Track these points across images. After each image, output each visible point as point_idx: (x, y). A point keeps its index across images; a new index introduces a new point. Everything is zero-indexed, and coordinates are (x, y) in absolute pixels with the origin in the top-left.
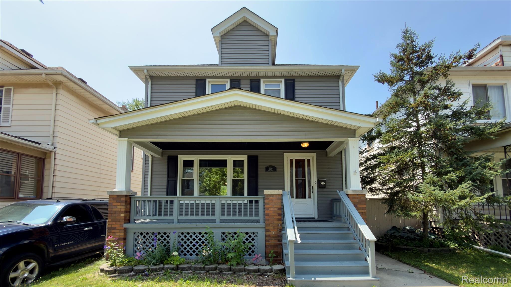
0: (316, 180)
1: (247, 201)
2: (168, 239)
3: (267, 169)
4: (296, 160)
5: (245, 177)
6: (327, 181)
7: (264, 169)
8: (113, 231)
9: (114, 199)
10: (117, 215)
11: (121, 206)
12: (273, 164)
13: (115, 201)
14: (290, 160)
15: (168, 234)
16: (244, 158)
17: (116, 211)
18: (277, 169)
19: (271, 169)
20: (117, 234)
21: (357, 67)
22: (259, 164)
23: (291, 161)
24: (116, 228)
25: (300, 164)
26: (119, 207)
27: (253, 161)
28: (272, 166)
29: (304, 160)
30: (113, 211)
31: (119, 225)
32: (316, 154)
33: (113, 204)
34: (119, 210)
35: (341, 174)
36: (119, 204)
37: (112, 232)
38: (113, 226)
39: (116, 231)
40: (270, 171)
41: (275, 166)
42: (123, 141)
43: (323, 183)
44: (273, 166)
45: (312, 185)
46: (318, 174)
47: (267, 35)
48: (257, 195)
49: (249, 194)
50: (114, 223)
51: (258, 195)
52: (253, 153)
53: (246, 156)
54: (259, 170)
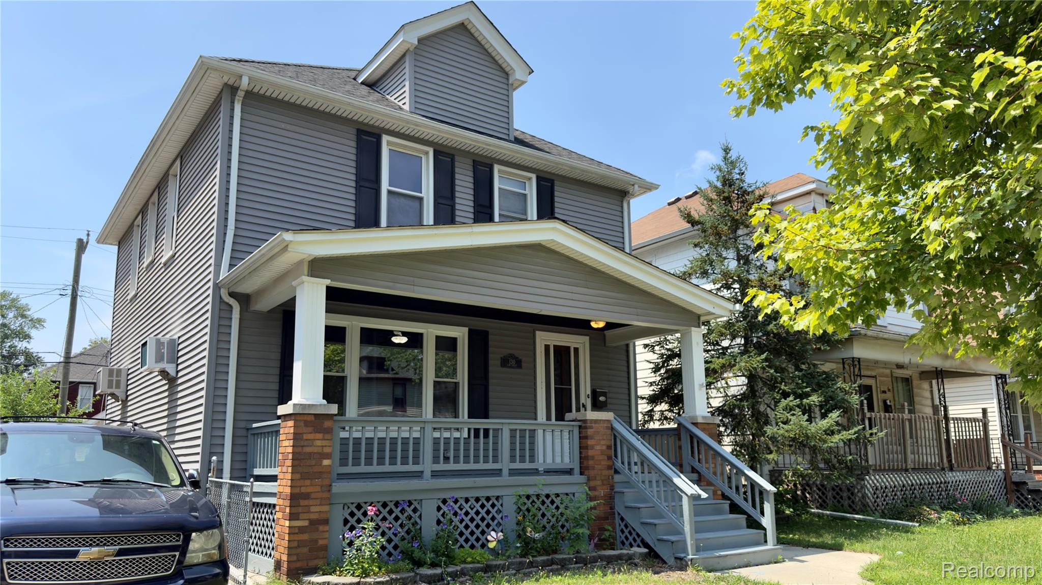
0: (589, 392)
1: (469, 430)
2: (415, 516)
3: (505, 362)
4: (554, 346)
5: (463, 376)
6: (608, 395)
7: (499, 362)
8: (303, 503)
9: (307, 424)
10: (313, 463)
11: (324, 441)
12: (516, 353)
13: (310, 429)
14: (545, 345)
15: (415, 504)
16: (460, 333)
17: (310, 454)
18: (523, 364)
19: (513, 362)
20: (313, 509)
21: (656, 187)
22: (491, 349)
23: (547, 348)
24: (313, 496)
25: (562, 355)
26: (319, 443)
27: (478, 341)
28: (512, 356)
29: (568, 348)
30: (305, 453)
31: (318, 489)
32: (588, 338)
33: (305, 437)
34: (319, 450)
35: (627, 381)
36: (320, 436)
37: (301, 504)
38: (303, 490)
39: (311, 502)
40: (511, 367)
41: (520, 358)
42: (318, 284)
43: (602, 399)
44: (516, 356)
45: (582, 400)
46: (592, 380)
47: (505, 73)
48: (486, 417)
49: (470, 416)
50: (308, 482)
51: (488, 418)
52: (481, 323)
53: (466, 330)
54: (491, 362)
